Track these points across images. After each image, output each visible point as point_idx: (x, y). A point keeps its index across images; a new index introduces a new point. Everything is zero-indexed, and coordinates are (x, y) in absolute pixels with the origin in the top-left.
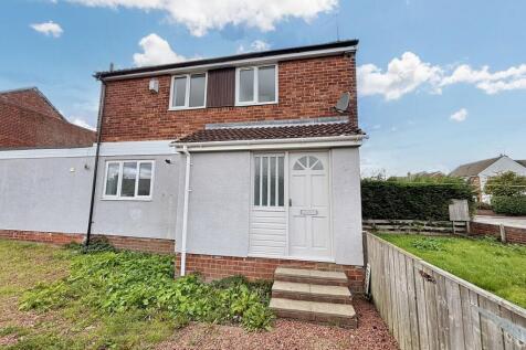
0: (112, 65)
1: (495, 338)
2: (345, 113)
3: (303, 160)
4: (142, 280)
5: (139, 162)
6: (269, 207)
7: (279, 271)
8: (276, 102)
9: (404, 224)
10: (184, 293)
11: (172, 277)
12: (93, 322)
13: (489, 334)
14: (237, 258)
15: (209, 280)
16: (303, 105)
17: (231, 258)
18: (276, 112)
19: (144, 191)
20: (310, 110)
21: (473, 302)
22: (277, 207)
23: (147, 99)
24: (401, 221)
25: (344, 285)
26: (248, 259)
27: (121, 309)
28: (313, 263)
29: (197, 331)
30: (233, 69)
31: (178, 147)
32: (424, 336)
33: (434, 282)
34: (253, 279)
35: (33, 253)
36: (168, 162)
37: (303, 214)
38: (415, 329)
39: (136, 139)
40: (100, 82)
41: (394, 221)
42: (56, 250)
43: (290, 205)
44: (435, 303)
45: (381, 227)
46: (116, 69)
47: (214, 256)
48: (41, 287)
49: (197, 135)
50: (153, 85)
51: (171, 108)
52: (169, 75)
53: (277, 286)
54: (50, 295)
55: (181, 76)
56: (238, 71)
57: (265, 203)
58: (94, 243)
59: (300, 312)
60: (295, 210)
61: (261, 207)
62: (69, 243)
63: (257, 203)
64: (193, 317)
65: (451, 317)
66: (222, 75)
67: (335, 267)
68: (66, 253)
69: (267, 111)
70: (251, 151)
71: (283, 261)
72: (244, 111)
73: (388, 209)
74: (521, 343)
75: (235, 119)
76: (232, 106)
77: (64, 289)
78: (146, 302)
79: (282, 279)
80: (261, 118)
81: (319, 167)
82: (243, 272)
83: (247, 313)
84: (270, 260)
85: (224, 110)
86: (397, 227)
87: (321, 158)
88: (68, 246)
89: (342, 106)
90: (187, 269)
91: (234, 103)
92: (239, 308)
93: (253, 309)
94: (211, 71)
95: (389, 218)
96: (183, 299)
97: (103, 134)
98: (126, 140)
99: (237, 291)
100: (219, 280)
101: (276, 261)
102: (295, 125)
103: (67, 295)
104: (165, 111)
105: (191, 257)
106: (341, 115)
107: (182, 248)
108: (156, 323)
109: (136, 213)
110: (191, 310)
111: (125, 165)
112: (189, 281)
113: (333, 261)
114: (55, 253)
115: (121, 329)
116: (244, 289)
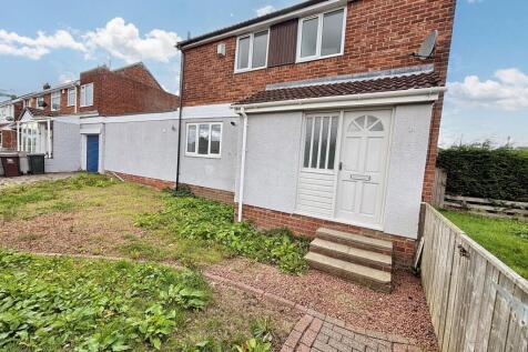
0: (189, 34)
1: (504, 317)
2: (428, 60)
3: (360, 120)
4: (209, 220)
5: (211, 124)
6: (318, 170)
7: (321, 230)
8: (342, 53)
9: (513, 207)
10: (236, 234)
11: (232, 222)
12: (174, 242)
13: (499, 313)
14: (284, 213)
15: (260, 229)
16: (373, 54)
17: (279, 212)
18: (340, 65)
19: (215, 150)
20: (383, 60)
21: (494, 279)
22: (326, 170)
23: (217, 64)
24: (509, 203)
25: (388, 254)
26: (294, 215)
27: (192, 237)
28: (359, 228)
29: (240, 263)
30: (296, 20)
31: (237, 109)
32: (450, 311)
33: (468, 257)
34: (297, 234)
35: (144, 192)
36: (233, 123)
37: (354, 179)
38: (445, 304)
39: (207, 103)
40: (180, 52)
41: (498, 202)
42: (158, 192)
43: (340, 168)
44: (465, 278)
45: (475, 206)
46: (192, 37)
47: (265, 209)
48: (146, 214)
49: (255, 96)
50: (221, 49)
51: (236, 71)
52: (234, 36)
53: (316, 243)
54: (150, 220)
55: (245, 36)
56: (301, 22)
57: (314, 165)
58: (182, 190)
59: (333, 268)
60: (345, 174)
61: (310, 169)
62: (165, 188)
63: (306, 165)
64: (240, 253)
65: (474, 294)
66: (284, 29)
67: (382, 235)
68: (164, 195)
69: (329, 65)
70: (303, 111)
71: (327, 222)
72: (305, 67)
73: (490, 186)
74: (523, 323)
75: (294, 78)
76: (293, 64)
77: (159, 218)
78: (208, 236)
79: (322, 237)
80: (322, 75)
81: (380, 127)
82: (289, 227)
83: (284, 258)
84: (315, 219)
85: (285, 68)
86: (501, 209)
87: (383, 117)
88: (165, 190)
89: (425, 51)
90: (243, 217)
91: (294, 60)
92: (278, 254)
93: (290, 256)
94: (273, 27)
95: (489, 196)
96: (235, 238)
97: (185, 100)
98: (200, 104)
99: (281, 241)
100: (267, 229)
101: (320, 221)
102: (360, 80)
103: (160, 222)
104: (230, 75)
105: (246, 208)
106: (424, 62)
107: (239, 199)
108: (213, 251)
109: (210, 168)
110: (239, 247)
111: (201, 127)
112: (243, 226)
113: (381, 229)
114: (157, 194)
115: (189, 249)
116: (286, 240)
